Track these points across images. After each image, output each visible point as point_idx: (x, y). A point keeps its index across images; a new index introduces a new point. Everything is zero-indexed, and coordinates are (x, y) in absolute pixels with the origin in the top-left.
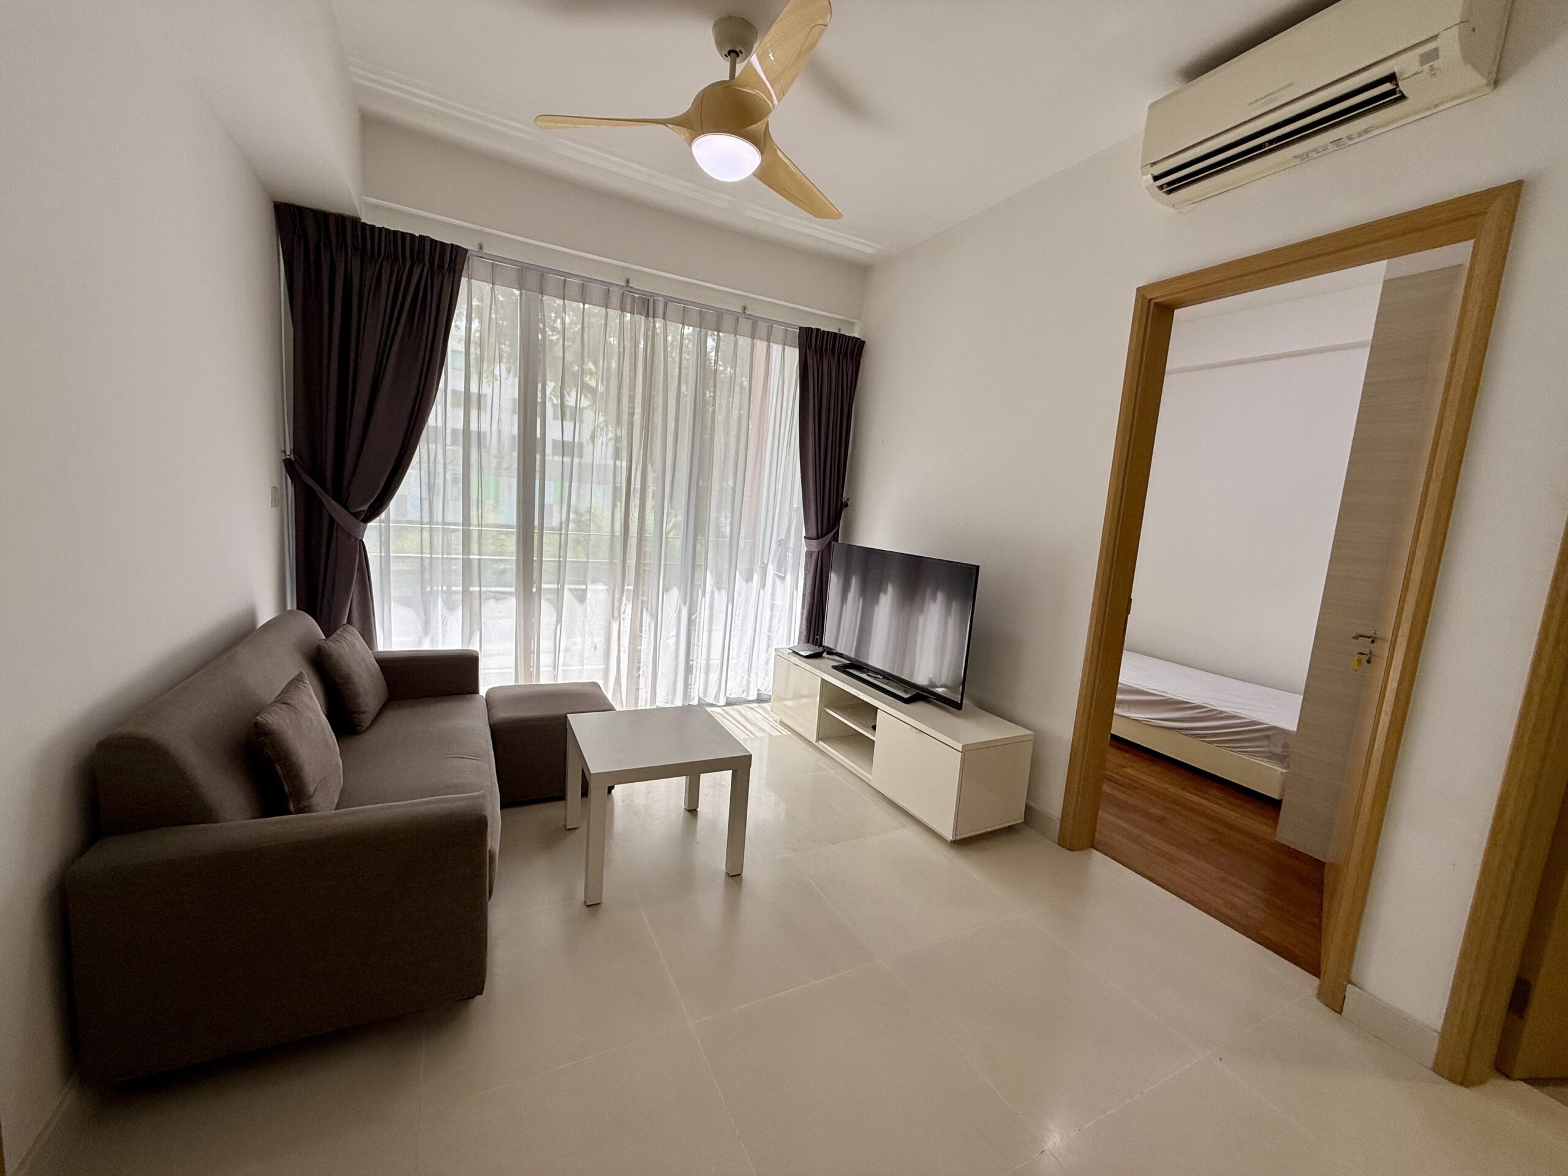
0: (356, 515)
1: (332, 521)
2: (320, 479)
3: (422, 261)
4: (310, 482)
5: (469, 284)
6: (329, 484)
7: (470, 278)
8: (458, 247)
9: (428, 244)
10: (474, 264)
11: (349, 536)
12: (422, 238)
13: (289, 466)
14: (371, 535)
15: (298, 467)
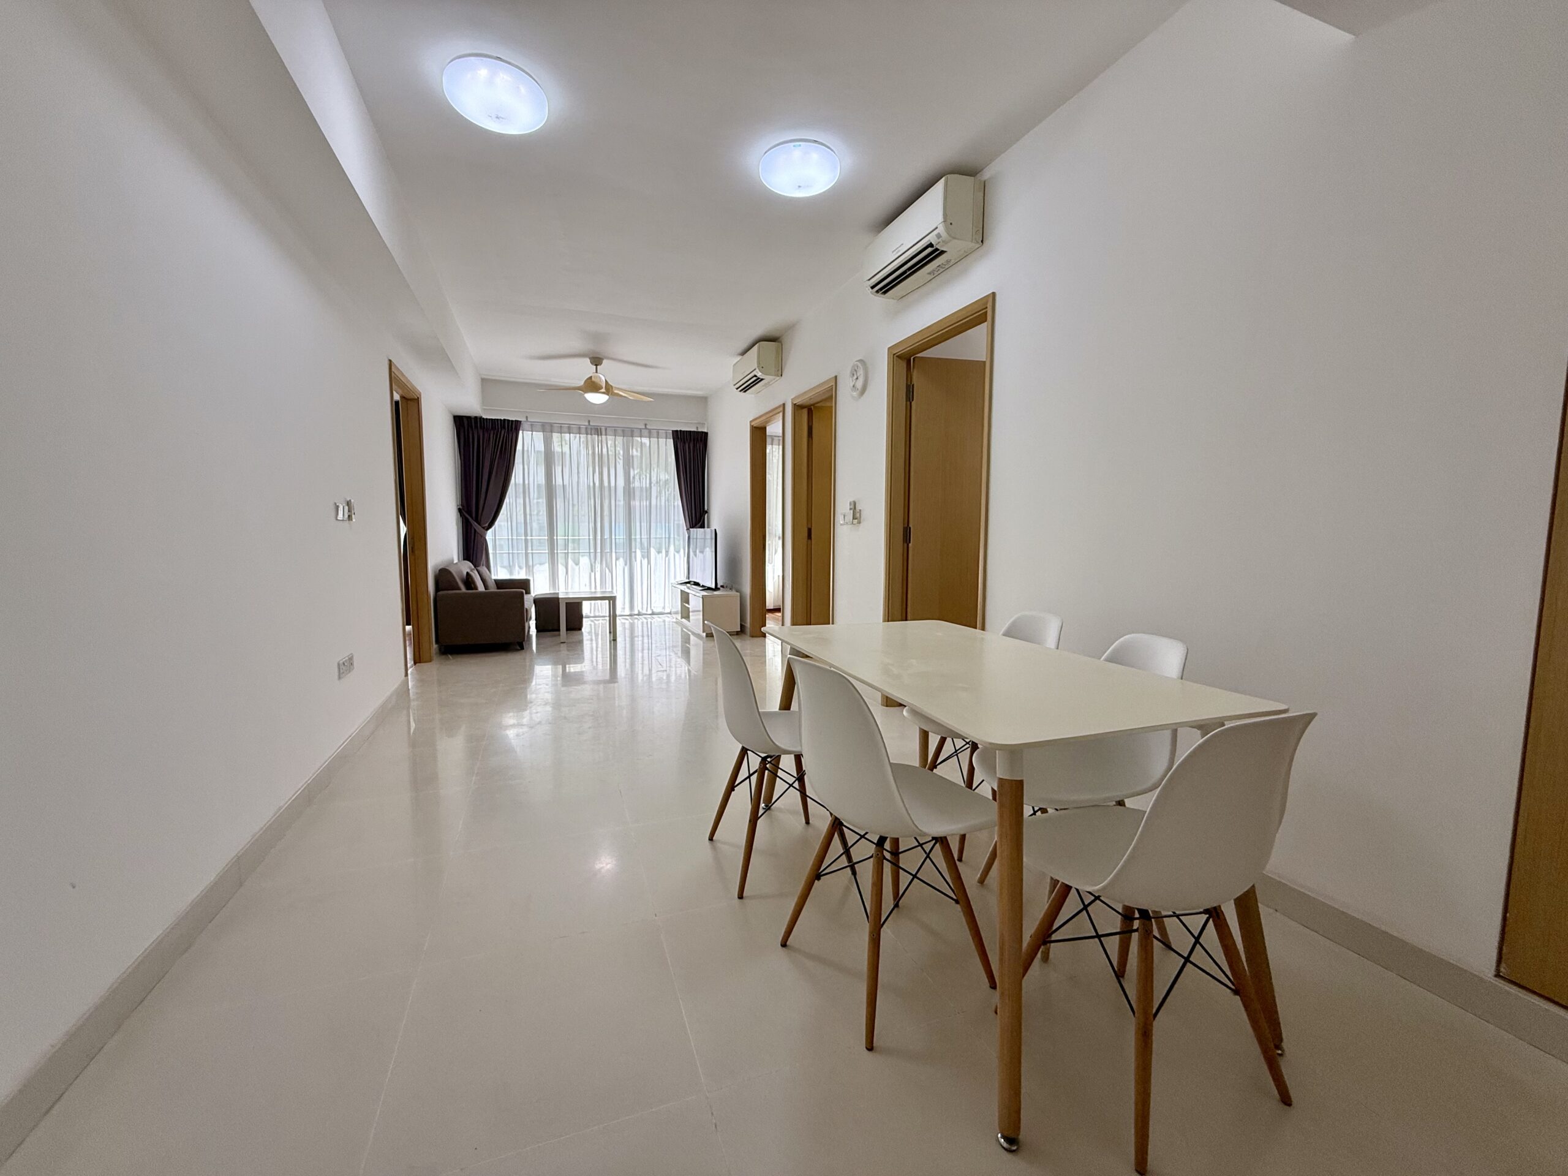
0: (484, 528)
1: (475, 530)
2: (471, 516)
3: (505, 428)
4: (467, 516)
5: (523, 433)
6: (474, 515)
7: (523, 431)
8: (518, 421)
9: (506, 422)
10: (525, 425)
11: (481, 536)
12: (504, 420)
13: (460, 510)
14: (489, 535)
15: (463, 511)
